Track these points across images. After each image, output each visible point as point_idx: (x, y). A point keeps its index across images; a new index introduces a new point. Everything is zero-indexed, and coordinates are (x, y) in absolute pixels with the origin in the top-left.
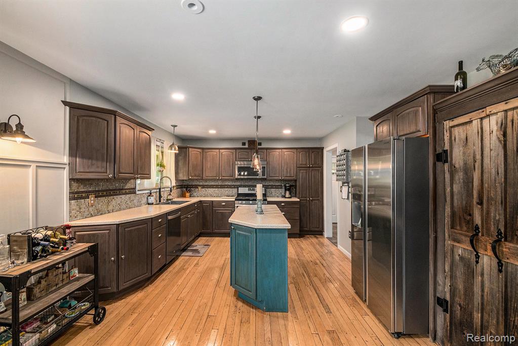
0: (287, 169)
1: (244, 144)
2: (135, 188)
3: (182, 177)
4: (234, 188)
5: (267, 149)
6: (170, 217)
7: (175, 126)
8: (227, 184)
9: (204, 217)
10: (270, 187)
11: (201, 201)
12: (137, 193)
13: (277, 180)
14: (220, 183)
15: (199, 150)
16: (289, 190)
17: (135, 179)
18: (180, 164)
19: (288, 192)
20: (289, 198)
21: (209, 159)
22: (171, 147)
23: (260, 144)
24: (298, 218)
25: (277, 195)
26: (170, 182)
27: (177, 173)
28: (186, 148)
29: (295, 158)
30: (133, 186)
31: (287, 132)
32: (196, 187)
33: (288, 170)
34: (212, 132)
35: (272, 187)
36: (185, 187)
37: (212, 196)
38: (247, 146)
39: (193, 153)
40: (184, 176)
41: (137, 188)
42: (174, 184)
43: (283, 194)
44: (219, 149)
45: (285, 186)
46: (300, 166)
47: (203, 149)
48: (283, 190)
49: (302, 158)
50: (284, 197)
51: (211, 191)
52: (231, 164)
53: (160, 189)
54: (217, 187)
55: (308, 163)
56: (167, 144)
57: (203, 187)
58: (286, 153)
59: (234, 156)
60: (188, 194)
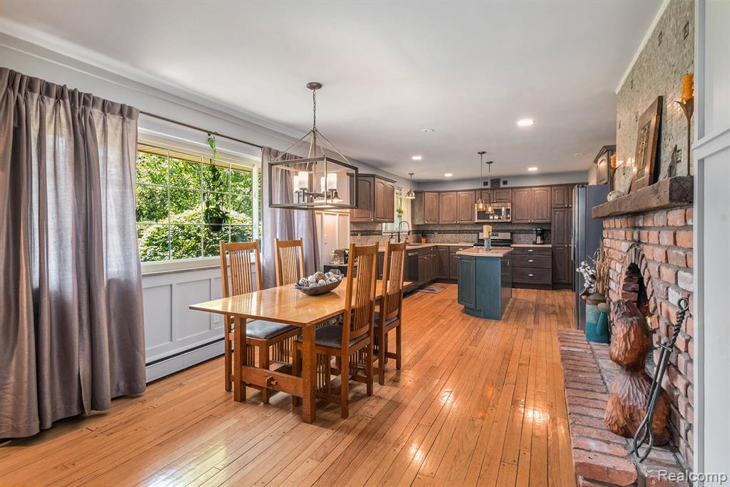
0: (538, 211)
1: (486, 184)
2: (381, 231)
3: (418, 222)
4: (475, 233)
5: (512, 188)
6: (410, 254)
7: (412, 174)
8: (466, 228)
9: (441, 262)
10: (518, 232)
11: (437, 246)
12: (383, 234)
13: (526, 224)
14: (458, 228)
15: (434, 194)
16: (540, 235)
17: (381, 222)
18: (417, 209)
19: (539, 238)
20: (540, 244)
21: (445, 203)
22: (409, 194)
23: (505, 183)
24: (550, 267)
25: (528, 241)
26: (407, 227)
27: (413, 218)
28: (422, 192)
29: (549, 198)
30: (380, 229)
31: (533, 169)
32: (432, 232)
33: (540, 212)
34: (448, 175)
35: (521, 232)
36: (421, 232)
37: (449, 242)
38: (489, 186)
39: (429, 197)
40: (419, 221)
41: (384, 231)
42: (411, 229)
43: (534, 240)
44: (457, 191)
45: (537, 231)
46: (556, 206)
47: (439, 192)
48: (535, 235)
49: (558, 197)
50: (535, 243)
51: (448, 236)
52: (470, 206)
53: (399, 233)
54: (454, 232)
55: (566, 202)
56: (405, 191)
57: (440, 232)
58: (538, 191)
59: (474, 197)
60: (423, 240)
